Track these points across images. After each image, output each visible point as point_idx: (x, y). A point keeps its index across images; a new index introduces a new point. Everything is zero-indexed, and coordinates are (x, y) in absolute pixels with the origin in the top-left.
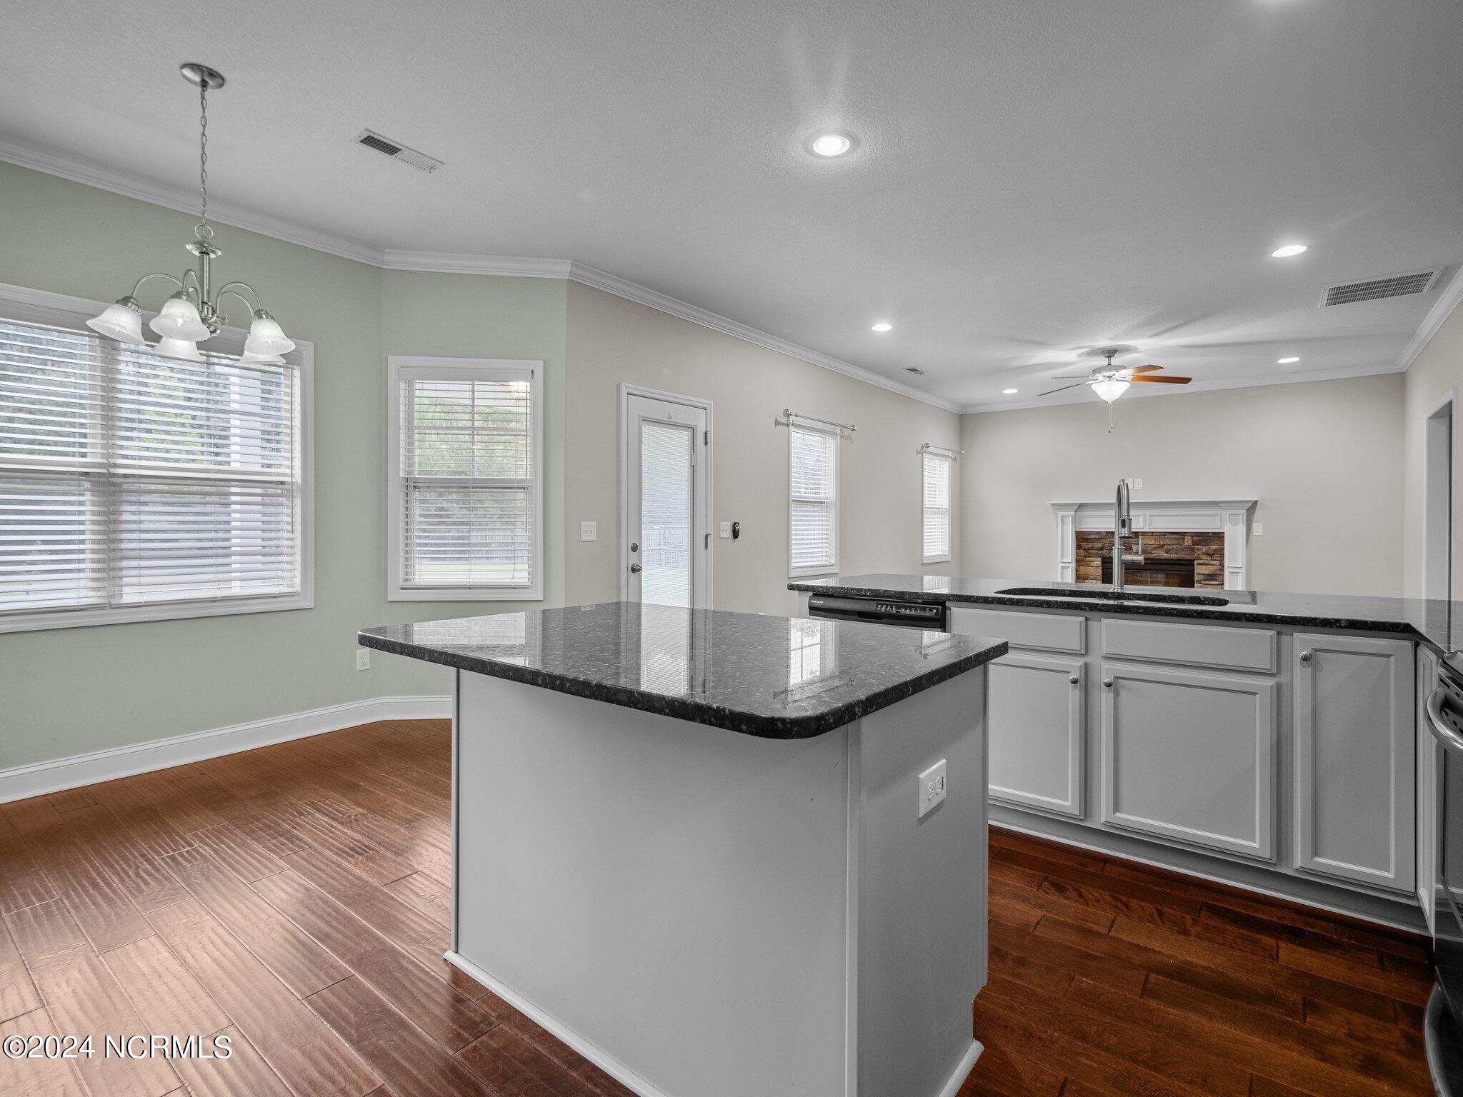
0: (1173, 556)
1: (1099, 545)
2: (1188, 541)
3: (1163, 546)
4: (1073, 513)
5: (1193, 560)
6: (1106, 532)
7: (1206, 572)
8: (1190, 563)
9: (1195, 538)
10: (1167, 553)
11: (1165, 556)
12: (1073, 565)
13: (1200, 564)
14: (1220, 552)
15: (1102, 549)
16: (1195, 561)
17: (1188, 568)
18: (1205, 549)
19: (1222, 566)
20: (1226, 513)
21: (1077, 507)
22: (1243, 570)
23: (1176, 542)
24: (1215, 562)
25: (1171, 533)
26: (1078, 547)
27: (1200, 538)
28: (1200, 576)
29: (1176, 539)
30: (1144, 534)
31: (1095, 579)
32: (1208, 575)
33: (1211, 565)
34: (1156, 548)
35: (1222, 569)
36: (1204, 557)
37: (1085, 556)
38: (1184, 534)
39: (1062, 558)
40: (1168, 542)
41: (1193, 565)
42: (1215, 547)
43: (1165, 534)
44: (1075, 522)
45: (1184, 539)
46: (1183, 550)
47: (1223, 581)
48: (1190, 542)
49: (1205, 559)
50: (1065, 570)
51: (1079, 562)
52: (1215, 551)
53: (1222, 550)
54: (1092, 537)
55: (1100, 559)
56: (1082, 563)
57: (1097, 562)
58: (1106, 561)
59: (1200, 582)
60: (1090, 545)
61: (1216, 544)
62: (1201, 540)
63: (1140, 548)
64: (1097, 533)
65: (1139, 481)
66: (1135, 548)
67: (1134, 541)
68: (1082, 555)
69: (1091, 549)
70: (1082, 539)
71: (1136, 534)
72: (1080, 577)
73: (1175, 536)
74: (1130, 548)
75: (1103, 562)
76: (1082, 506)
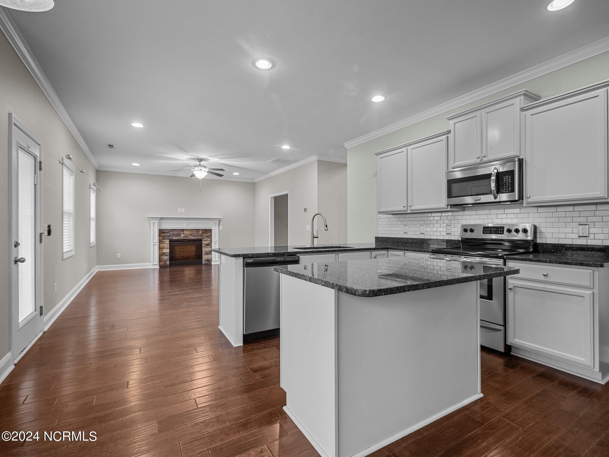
0: (195, 238)
1: (168, 234)
2: (200, 232)
3: (192, 234)
4: (158, 221)
5: (202, 239)
6: (171, 229)
7: (206, 243)
8: (201, 240)
9: (203, 231)
10: (194, 237)
11: (193, 238)
12: (158, 243)
13: (204, 240)
14: (211, 236)
15: (170, 236)
16: (203, 240)
17: (201, 242)
18: (206, 235)
19: (211, 240)
20: (213, 222)
21: (160, 219)
22: (218, 242)
23: (197, 233)
24: (209, 239)
25: (195, 229)
26: (160, 236)
28: (205, 245)
29: (197, 231)
30: (185, 230)
31: (167, 249)
32: (207, 244)
33: (208, 240)
34: (190, 235)
35: (211, 242)
37: (162, 239)
38: (199, 230)
39: (153, 240)
40: (194, 233)
41: (202, 241)
42: (209, 234)
43: (193, 230)
44: (159, 225)
45: (199, 231)
46: (199, 235)
47: (211, 246)
48: (201, 233)
49: (206, 239)
50: (154, 246)
51: (160, 242)
54: (166, 231)
55: (168, 240)
56: (161, 242)
57: (167, 241)
58: (171, 241)
59: (204, 247)
60: (165, 235)
61: (209, 233)
62: (204, 232)
63: (184, 235)
64: (168, 230)
65: (183, 209)
66: (182, 235)
67: (182, 233)
68: (161, 239)
69: (165, 236)
70: (162, 232)
71: (183, 230)
72: (160, 248)
73: (196, 231)
74: (180, 236)
75: (170, 242)
76: (162, 218)
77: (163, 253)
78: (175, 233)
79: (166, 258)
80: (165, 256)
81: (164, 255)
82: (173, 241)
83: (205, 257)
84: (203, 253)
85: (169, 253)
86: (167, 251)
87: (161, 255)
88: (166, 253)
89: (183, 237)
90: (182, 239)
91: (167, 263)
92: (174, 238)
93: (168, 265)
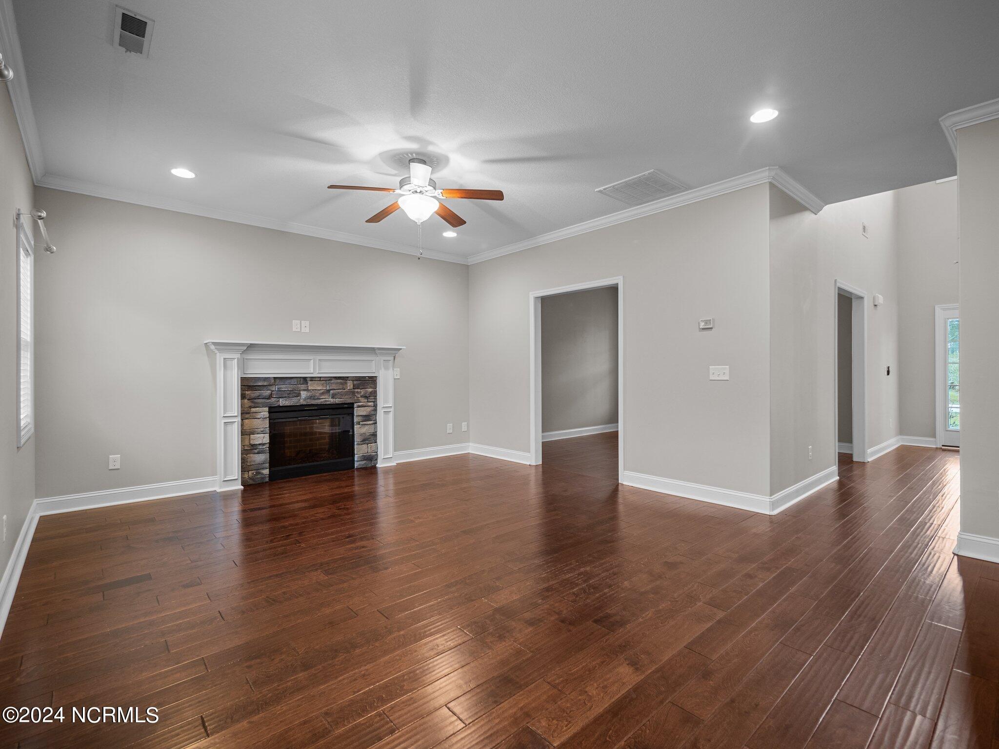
0: (337, 401)
1: (267, 393)
2: (350, 385)
3: (329, 391)
4: (238, 355)
5: (353, 404)
6: (275, 378)
7: (364, 413)
8: (351, 406)
9: (355, 382)
10: (333, 397)
11: (330, 400)
12: (239, 419)
13: (359, 407)
14: (374, 394)
15: (270, 397)
16: (355, 405)
17: (349, 411)
18: (363, 392)
19: (375, 406)
21: (245, 348)
22: (392, 410)
23: (341, 387)
24: (370, 404)
25: (336, 378)
26: (243, 397)
27: (359, 382)
28: (360, 418)
29: (341, 383)
30: (312, 379)
31: (263, 432)
32: (365, 416)
33: (368, 406)
34: (323, 394)
35: (375, 410)
36: (362, 400)
37: (250, 407)
38: (345, 379)
39: (225, 411)
40: (334, 386)
41: (353, 408)
42: (370, 390)
43: (331, 378)
44: (242, 364)
45: (346, 383)
46: (346, 394)
47: (376, 420)
48: (352, 386)
49: (363, 401)
50: (229, 427)
51: (245, 414)
52: (371, 392)
53: (375, 392)
54: (260, 384)
55: (267, 409)
56: (247, 416)
57: (264, 412)
58: (273, 410)
59: (358, 423)
60: (257, 393)
61: (371, 387)
62: (360, 384)
63: (309, 394)
64: (265, 379)
65: (306, 323)
66: (304, 394)
67: (303, 387)
68: (247, 406)
69: (258, 398)
70: (248, 386)
71: (305, 380)
72: (245, 433)
73: (339, 381)
74: (299, 395)
75: (270, 412)
76: (251, 347)
77: (253, 445)
78: (284, 387)
79: (261, 458)
80: (258, 453)
81: (256, 451)
82: (281, 409)
83: (360, 451)
84: (357, 439)
85: (268, 445)
86: (263, 439)
87: (247, 450)
88: (259, 444)
89: (305, 399)
90: (305, 403)
91: (262, 474)
92: (282, 402)
93: (267, 480)
